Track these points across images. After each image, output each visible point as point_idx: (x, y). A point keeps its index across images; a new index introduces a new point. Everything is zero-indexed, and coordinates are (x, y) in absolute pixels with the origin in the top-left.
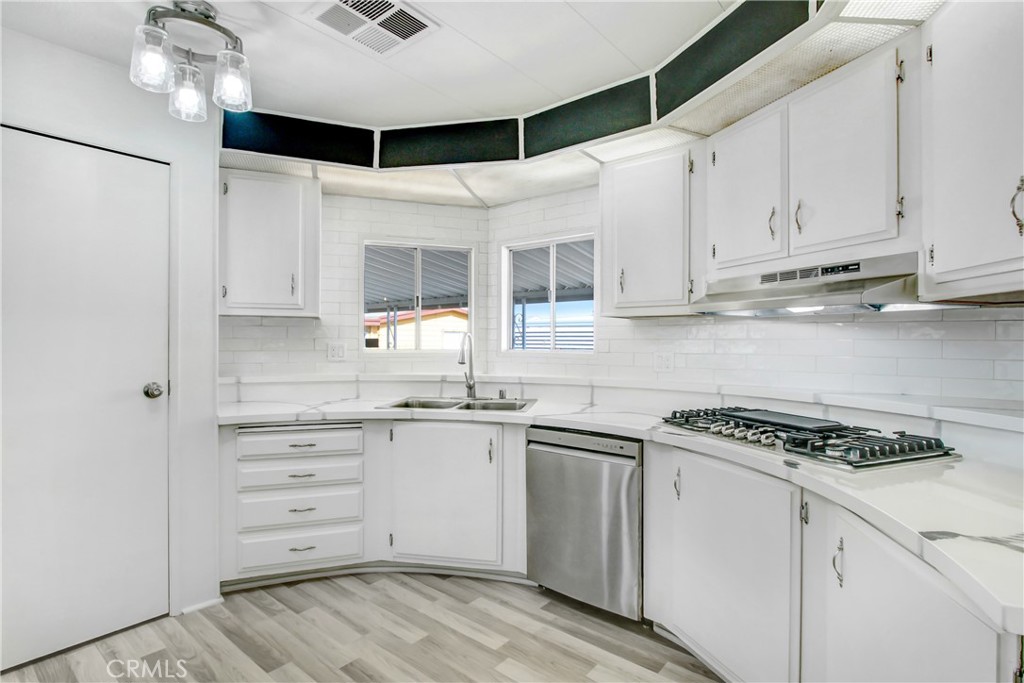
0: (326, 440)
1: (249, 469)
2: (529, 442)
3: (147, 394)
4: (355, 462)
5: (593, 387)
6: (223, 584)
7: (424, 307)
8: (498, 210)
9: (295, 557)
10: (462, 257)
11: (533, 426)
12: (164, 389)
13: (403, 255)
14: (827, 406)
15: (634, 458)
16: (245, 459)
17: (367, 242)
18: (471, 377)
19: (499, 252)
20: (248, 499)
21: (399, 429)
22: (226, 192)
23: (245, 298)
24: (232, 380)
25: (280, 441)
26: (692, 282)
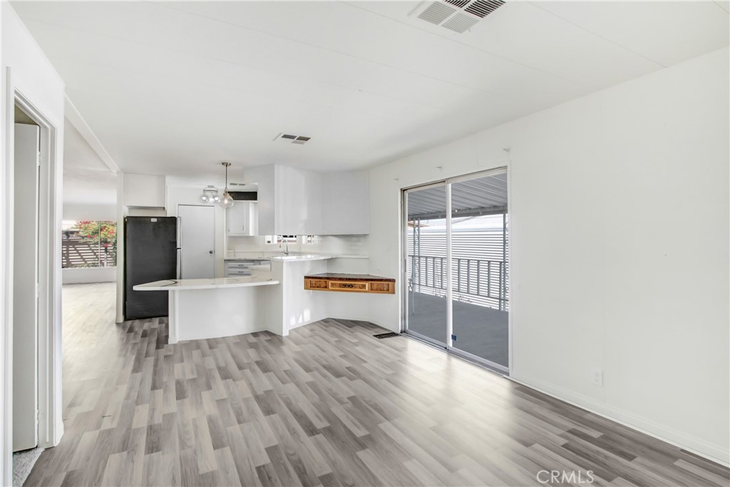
3: (210, 253)
12: (213, 252)
16: (229, 268)
24: (233, 251)
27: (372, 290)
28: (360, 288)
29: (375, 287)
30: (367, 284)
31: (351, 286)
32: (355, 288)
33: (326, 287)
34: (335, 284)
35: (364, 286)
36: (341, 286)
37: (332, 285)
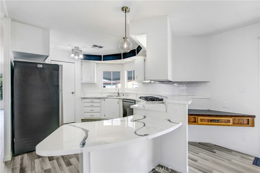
0: (95, 100)
1: (85, 104)
2: (123, 101)
3: (72, 93)
4: (99, 104)
5: (137, 94)
6: (82, 120)
7: (113, 80)
8: (125, 64)
9: (91, 117)
10: (119, 72)
11: (124, 99)
12: (74, 92)
13: (110, 73)
14: (161, 96)
15: (134, 103)
16: (85, 103)
17: (103, 71)
18: (119, 92)
19: (125, 72)
20: (85, 108)
21: (106, 99)
22: (82, 65)
23: (85, 80)
24: (83, 92)
25: (89, 100)
26: (145, 78)
27: (234, 124)
28: (225, 122)
29: (236, 122)
30: (231, 119)
31: (218, 121)
32: (221, 122)
33: (195, 122)
34: (204, 120)
35: (229, 121)
36: (209, 121)
37: (202, 120)
